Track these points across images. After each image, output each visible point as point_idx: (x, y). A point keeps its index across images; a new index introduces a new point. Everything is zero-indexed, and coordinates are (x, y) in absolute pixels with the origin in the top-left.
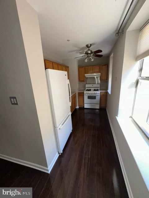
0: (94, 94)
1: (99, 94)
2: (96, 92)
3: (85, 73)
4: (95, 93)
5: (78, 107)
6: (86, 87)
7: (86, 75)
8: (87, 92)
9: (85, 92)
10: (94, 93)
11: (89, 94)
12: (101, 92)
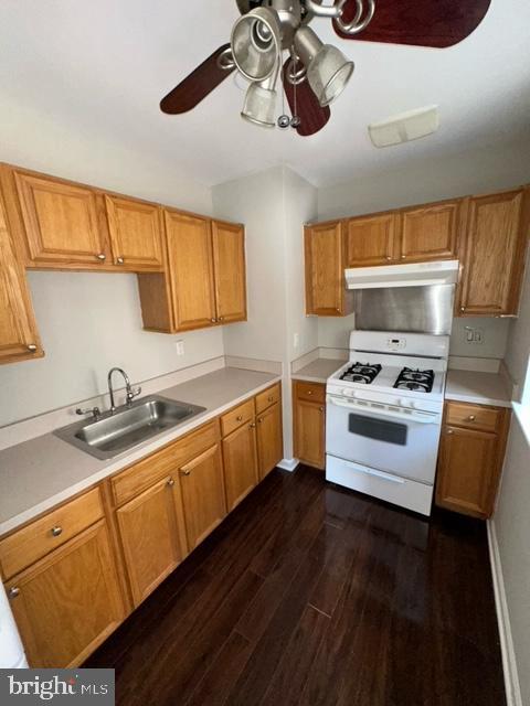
0: (393, 408)
1: (438, 419)
2: (406, 396)
3: (348, 264)
4: (405, 402)
5: (289, 464)
6: (353, 345)
7: (350, 273)
8: (350, 387)
9: (335, 386)
10: (391, 400)
11: (362, 402)
12: (447, 403)
